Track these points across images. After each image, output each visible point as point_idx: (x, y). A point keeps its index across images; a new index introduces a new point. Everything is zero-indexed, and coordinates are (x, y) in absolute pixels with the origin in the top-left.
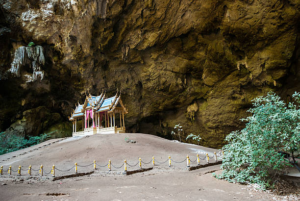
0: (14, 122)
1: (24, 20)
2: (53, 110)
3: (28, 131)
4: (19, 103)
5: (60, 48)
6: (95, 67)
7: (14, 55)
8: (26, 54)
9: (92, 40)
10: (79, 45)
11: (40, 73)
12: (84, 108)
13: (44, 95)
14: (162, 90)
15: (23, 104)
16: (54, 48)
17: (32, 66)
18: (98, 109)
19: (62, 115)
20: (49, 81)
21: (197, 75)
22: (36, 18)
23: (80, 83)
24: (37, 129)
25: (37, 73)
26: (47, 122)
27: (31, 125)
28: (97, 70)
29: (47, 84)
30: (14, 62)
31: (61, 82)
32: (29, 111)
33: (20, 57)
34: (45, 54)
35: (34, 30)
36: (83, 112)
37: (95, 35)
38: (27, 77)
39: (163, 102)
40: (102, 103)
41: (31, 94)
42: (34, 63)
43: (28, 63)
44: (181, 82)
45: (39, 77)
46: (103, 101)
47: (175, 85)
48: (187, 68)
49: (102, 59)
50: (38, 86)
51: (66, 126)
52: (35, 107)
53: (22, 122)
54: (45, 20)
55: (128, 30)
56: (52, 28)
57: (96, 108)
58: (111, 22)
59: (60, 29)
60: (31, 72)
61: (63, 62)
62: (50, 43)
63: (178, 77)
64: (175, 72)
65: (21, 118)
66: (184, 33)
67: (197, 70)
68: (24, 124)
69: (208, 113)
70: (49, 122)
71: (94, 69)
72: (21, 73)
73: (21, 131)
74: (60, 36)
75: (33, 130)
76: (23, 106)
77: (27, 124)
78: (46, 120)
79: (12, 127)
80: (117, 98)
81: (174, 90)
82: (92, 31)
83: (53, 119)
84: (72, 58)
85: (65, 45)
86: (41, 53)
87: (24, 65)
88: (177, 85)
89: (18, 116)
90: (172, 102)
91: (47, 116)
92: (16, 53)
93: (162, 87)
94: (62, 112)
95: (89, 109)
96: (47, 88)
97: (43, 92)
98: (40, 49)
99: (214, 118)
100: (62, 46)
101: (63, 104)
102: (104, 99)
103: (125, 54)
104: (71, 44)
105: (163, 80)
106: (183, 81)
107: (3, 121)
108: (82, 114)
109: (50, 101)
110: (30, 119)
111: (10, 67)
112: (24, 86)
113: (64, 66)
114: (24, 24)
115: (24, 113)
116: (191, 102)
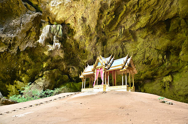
0: (37, 79)
1: (52, 6)
2: (64, 73)
3: (46, 86)
4: (42, 66)
5: (74, 27)
6: (97, 42)
7: (42, 31)
8: (50, 30)
9: (98, 21)
10: (88, 25)
11: (58, 44)
12: (95, 67)
13: (59, 61)
14: (145, 63)
15: (44, 67)
16: (69, 27)
17: (53, 39)
18: (109, 68)
19: (69, 77)
20: (63, 51)
21: (176, 53)
22: (60, 4)
23: (84, 54)
24: (52, 85)
25: (56, 44)
26: (59, 81)
27: (48, 82)
28: (98, 45)
29: (62, 52)
30: (41, 35)
31: (71, 52)
32: (48, 72)
33: (46, 32)
34: (63, 30)
35: (57, 14)
36: (93, 71)
37: (100, 17)
38: (48, 47)
39: (145, 72)
40: (112, 63)
41: (50, 59)
42: (54, 37)
43: (51, 37)
44: (161, 57)
45: (57, 47)
46: (113, 62)
47: (156, 60)
48: (168, 47)
49: (103, 37)
50: (56, 54)
51: (72, 85)
52: (52, 69)
53: (42, 79)
54: (66, 5)
55: (126, 14)
56: (70, 11)
57: (107, 67)
58: (114, 7)
59: (75, 12)
60: (52, 43)
61: (75, 37)
62: (67, 23)
63: (160, 53)
64: (158, 50)
65: (41, 77)
66: (169, 18)
67: (176, 48)
68: (43, 81)
69: (181, 84)
70: (60, 81)
71: (96, 44)
72: (45, 44)
73: (41, 86)
74: (75, 18)
75: (49, 85)
76: (44, 68)
77: (46, 81)
78: (58, 79)
79: (35, 82)
80: (128, 58)
81: (155, 63)
82: (99, 14)
83: (63, 80)
84: (82, 35)
85: (77, 24)
86: (60, 29)
87: (48, 38)
88: (158, 60)
89: (40, 75)
90: (152, 73)
91: (59, 76)
92: (43, 30)
93: (146, 61)
94: (70, 75)
95: (99, 69)
96: (62, 55)
97: (59, 59)
98: (59, 27)
99: (185, 88)
100: (75, 25)
101: (71, 69)
102: (114, 60)
103: (121, 33)
104: (82, 24)
105: (148, 55)
106: (163, 57)
107: (30, 78)
108: (92, 72)
109: (63, 66)
110: (48, 77)
111: (39, 39)
112: (46, 53)
113: (75, 40)
114: (51, 9)
115: (44, 73)
116: (167, 74)
